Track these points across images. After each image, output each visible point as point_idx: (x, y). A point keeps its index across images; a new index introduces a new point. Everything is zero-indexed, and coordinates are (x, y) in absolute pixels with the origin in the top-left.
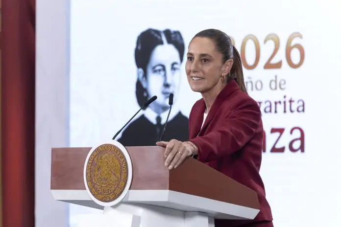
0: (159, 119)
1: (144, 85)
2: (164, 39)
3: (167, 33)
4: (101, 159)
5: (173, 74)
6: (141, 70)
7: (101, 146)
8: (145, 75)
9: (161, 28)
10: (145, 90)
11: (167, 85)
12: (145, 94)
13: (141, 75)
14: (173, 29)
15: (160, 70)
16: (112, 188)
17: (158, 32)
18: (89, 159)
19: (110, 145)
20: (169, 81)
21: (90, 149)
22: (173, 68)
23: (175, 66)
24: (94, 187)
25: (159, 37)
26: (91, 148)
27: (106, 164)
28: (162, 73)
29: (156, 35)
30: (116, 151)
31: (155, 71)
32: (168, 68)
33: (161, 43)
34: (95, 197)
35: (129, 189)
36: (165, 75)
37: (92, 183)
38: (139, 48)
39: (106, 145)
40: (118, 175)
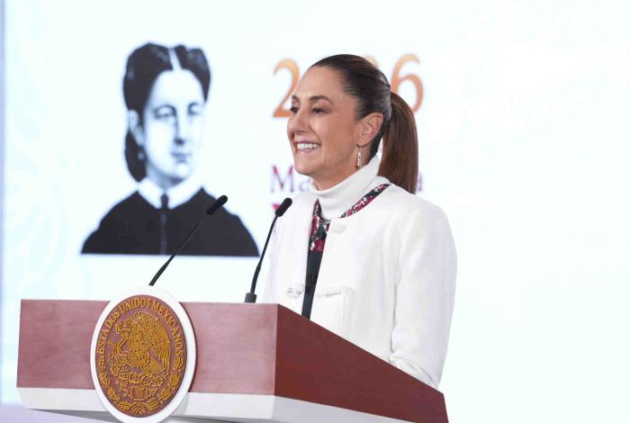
0: (165, 199)
1: (139, 139)
2: (174, 61)
3: (181, 51)
4: (129, 326)
5: (191, 122)
6: (134, 114)
7: (130, 300)
8: (141, 123)
9: (169, 41)
10: (141, 149)
11: (179, 142)
12: (140, 156)
13: (134, 122)
14: (190, 44)
15: (166, 115)
16: (151, 387)
17: (164, 50)
18: (103, 326)
19: (148, 296)
20: (183, 135)
21: (105, 304)
22: (191, 112)
23: (195, 109)
24: (112, 384)
25: (164, 58)
26: (108, 302)
27: (138, 337)
28: (171, 120)
29: (160, 54)
30: (161, 310)
31: (157, 116)
32: (182, 112)
33: (169, 67)
34: (115, 406)
35: (189, 391)
36: (176, 125)
37: (109, 376)
38: (131, 75)
39: (139, 297)
40: (165, 360)
